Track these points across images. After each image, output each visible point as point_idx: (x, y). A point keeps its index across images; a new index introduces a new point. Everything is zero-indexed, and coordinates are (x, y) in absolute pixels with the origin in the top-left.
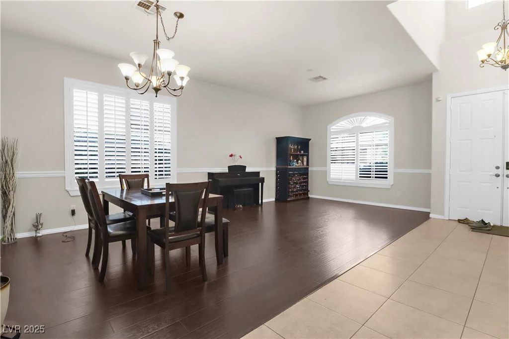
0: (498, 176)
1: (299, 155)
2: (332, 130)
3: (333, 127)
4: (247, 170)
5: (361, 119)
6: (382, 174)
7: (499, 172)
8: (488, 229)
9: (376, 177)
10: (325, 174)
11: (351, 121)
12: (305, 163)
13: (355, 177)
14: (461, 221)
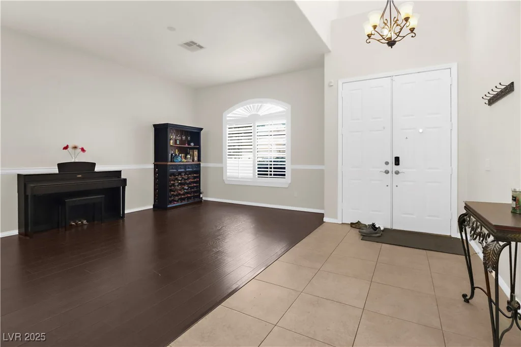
0: (387, 172)
1: (188, 148)
2: (228, 119)
3: (228, 115)
4: (97, 169)
5: (258, 106)
6: (279, 171)
7: (388, 168)
8: (378, 235)
9: (274, 175)
10: (221, 171)
11: (247, 107)
12: (196, 159)
13: (252, 175)
14: (354, 226)
